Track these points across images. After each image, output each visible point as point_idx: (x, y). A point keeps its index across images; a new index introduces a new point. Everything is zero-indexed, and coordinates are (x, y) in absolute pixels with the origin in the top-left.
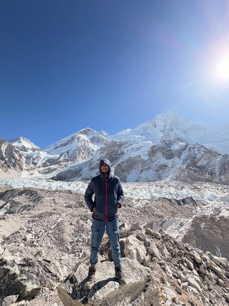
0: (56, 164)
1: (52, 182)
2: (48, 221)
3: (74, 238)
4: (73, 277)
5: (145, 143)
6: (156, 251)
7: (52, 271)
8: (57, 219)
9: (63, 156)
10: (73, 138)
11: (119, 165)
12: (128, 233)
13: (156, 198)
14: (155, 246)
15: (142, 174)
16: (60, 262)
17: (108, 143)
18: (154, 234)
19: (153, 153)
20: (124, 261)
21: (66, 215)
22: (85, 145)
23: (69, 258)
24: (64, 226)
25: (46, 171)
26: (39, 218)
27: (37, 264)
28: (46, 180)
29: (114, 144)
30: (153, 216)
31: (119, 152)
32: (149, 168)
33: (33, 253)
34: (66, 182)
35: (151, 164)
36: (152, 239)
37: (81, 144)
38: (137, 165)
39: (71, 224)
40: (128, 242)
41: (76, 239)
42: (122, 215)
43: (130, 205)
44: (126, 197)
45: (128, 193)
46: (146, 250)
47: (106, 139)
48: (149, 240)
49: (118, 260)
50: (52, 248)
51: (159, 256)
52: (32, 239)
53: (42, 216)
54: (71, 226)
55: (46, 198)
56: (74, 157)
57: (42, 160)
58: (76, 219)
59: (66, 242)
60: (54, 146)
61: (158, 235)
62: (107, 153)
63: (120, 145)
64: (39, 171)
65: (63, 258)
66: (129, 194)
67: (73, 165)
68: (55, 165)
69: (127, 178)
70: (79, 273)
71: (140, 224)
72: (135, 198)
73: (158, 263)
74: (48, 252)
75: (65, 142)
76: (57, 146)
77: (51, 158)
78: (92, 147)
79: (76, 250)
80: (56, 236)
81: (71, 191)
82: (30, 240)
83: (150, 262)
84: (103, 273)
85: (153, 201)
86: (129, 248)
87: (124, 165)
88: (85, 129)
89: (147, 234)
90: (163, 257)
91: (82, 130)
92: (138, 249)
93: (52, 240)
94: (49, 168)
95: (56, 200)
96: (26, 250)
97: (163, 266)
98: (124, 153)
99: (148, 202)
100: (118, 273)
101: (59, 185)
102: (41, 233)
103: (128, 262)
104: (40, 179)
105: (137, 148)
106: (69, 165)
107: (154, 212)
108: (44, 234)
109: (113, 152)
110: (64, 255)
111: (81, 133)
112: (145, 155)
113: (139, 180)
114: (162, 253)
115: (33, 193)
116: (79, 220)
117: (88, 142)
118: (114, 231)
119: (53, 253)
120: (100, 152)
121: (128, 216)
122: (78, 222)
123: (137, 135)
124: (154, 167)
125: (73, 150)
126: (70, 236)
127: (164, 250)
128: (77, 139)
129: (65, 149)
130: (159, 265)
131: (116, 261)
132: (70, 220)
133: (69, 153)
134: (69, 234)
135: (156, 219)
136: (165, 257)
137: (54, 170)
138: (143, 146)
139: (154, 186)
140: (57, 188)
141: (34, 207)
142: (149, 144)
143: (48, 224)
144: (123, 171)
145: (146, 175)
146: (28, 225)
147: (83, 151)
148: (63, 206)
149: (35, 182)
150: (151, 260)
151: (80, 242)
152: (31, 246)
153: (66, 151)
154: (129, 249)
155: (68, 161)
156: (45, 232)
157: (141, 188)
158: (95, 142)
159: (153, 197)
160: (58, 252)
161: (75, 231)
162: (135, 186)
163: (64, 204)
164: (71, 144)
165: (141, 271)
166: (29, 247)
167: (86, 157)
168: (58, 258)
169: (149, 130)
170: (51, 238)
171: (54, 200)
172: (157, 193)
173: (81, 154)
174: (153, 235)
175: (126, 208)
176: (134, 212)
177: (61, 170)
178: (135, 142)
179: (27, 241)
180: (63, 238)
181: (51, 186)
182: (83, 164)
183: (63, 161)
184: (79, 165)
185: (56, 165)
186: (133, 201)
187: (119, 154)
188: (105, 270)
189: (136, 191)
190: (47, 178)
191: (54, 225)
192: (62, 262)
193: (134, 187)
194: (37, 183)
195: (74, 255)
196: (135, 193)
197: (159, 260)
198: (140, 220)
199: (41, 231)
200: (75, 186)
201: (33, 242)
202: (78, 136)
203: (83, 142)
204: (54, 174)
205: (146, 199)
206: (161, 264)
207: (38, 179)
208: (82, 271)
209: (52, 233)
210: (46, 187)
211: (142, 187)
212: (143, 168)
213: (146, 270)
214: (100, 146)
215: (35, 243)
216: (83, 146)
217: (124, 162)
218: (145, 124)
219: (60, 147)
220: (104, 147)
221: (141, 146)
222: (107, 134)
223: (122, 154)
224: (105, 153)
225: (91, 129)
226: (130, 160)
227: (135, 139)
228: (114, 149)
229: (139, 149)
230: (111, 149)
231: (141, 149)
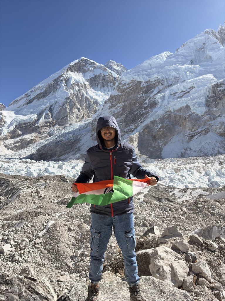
0: (33, 131)
1: (30, 163)
2: (32, 226)
3: (77, 250)
4: (66, 298)
5: (199, 79)
6: (206, 270)
7: (40, 292)
8: (47, 222)
9: (43, 116)
10: (57, 81)
11: (147, 127)
12: (158, 242)
13: (219, 185)
14: (204, 262)
15: (191, 142)
16: (58, 284)
17: (125, 85)
18: (204, 245)
19: (215, 100)
20: (147, 281)
21: (59, 216)
22: (81, 93)
23: (71, 280)
24: (59, 232)
25: (18, 144)
26: (18, 220)
27: (17, 282)
28: (20, 160)
29: (136, 86)
30: (214, 217)
31: (147, 101)
32: (207, 131)
33: (16, 270)
34: (55, 162)
35: (211, 122)
36: (200, 252)
37: (73, 92)
38: (183, 125)
39: (70, 230)
40: (155, 254)
41: (80, 252)
42: (154, 215)
43: (170, 198)
44: (162, 185)
45: (166, 178)
46: (189, 267)
47: (120, 77)
48: (194, 253)
49: (132, 277)
50: (44, 265)
51: (211, 277)
52: (11, 251)
53: (21, 217)
54: (69, 233)
55: (25, 190)
56: (63, 118)
57: (9, 126)
58: (76, 222)
59: (64, 256)
60: (25, 99)
61: (212, 245)
62: (124, 106)
63: (149, 88)
64: (6, 146)
65: (61, 278)
66: (167, 180)
67: (63, 132)
68: (31, 133)
69: (163, 151)
70: (75, 294)
71: (189, 230)
72: (178, 187)
73: (208, 287)
74: (39, 270)
75: (43, 91)
76: (30, 98)
77: (23, 122)
78: (95, 97)
79: (82, 269)
80: (48, 247)
81: (64, 177)
82: (8, 253)
83: (195, 285)
84: (111, 296)
85: (214, 191)
86: (158, 263)
87: (156, 128)
88: (77, 61)
89: (191, 244)
90: (217, 278)
91: (72, 64)
92: (174, 266)
93: (43, 254)
94: (23, 140)
95: (41, 192)
96: (5, 266)
97: (216, 292)
98: (156, 104)
99: (203, 192)
100: (134, 295)
101: (43, 168)
102: (24, 243)
103: (153, 283)
104: (10, 159)
105: (182, 91)
106: (56, 133)
107: (214, 210)
108: (28, 244)
109: (135, 104)
110: (63, 275)
111: (71, 69)
112: (199, 104)
113: (185, 153)
114: (216, 273)
115: (2, 182)
116: (82, 224)
117: (85, 87)
118: (126, 233)
119: (46, 271)
120: (109, 104)
121: (165, 216)
122: (80, 227)
123: (183, 65)
124: (216, 129)
125: (60, 103)
126: (70, 248)
127: (220, 268)
128: (64, 82)
129: (45, 103)
130: (210, 290)
131: (130, 277)
132: (67, 223)
133: (54, 110)
134: (68, 244)
135: (217, 222)
136: (222, 278)
137: (32, 142)
138: (195, 85)
139: (217, 165)
140: (39, 173)
141: (7, 204)
142: (208, 80)
143: (33, 229)
144: (155, 138)
145: (200, 143)
146: (3, 232)
147: (77, 105)
148: (53, 201)
149: (2, 165)
150: (197, 282)
151: (86, 256)
152: (12, 261)
153: (46, 106)
154: (157, 265)
155: (52, 124)
156: (30, 241)
157: (191, 168)
158: (99, 86)
159: (214, 184)
160: (53, 270)
161: (76, 240)
162: (178, 165)
163: (55, 199)
164: (54, 92)
165: (174, 295)
166: (10, 263)
167: (85, 116)
168: (55, 279)
169: (209, 50)
170: (41, 251)
171: (37, 192)
172: (222, 177)
173: (76, 110)
174: (201, 245)
175: (161, 204)
176: (176, 210)
177: (42, 141)
178: (177, 80)
179: (5, 255)
180: (59, 250)
181: (30, 170)
182: (80, 129)
183: (45, 126)
184: (73, 131)
185: (34, 134)
186: (174, 192)
187: (145, 106)
188: (116, 292)
189: (180, 174)
190: (21, 157)
191: (42, 232)
192: (61, 284)
193: (176, 167)
194: (6, 165)
195: (79, 274)
196: (178, 177)
197: (210, 283)
198: (188, 223)
199: (23, 240)
200: (70, 168)
201: (13, 255)
202: (67, 75)
203: (77, 88)
204: (32, 149)
205: (200, 188)
206: (213, 289)
207: (7, 159)
208: (79, 292)
209: (40, 243)
210: (22, 172)
211: (192, 166)
212: (194, 131)
213: (181, 294)
214: (110, 93)
215: (17, 257)
216: (77, 96)
217: (157, 121)
218: (201, 36)
219: (36, 100)
220: (117, 95)
221: (190, 87)
222: (122, 67)
223: (152, 105)
224: (119, 107)
225: (89, 60)
226: (169, 117)
227: (178, 72)
228: (136, 98)
229: (187, 94)
230: (130, 97)
231: (190, 92)
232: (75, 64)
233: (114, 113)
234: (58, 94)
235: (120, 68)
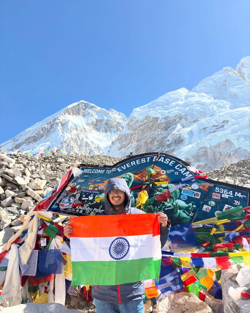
22: (80, 138)
31: (169, 138)
37: (70, 136)
60: (11, 144)
62: (137, 146)
63: (169, 125)
76: (17, 143)
88: (77, 103)
91: (70, 106)
98: (182, 141)
105: (214, 126)
109: (152, 142)
111: (68, 112)
117: (85, 131)
120: (118, 145)
128: (60, 124)
138: (229, 119)
142: (245, 113)
164: (48, 136)
178: (203, 115)
187: (168, 143)
202: (63, 118)
203: (74, 132)
214: (118, 134)
216: (75, 140)
217: (190, 159)
218: (220, 74)
219: (25, 144)
220: (128, 134)
221: (224, 121)
222: (123, 116)
223: (177, 142)
224: (130, 147)
225: (89, 103)
226: (205, 154)
227: (202, 107)
228: (153, 136)
229: (221, 129)
230: (145, 135)
231: (225, 127)
232: (74, 107)
233: (125, 155)
234: (52, 138)
235: (121, 117)
